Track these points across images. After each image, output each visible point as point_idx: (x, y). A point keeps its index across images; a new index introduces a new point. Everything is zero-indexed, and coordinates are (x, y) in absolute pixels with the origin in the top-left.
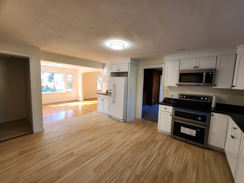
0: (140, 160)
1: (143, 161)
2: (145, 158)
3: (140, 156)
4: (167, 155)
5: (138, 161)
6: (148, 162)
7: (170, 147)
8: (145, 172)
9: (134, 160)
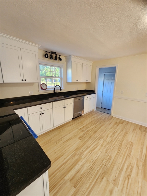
0: (101, 148)
1: (98, 147)
2: (96, 150)
3: (101, 152)
4: (74, 152)
5: (103, 148)
6: (94, 146)
7: (62, 163)
8: (97, 140)
9: (106, 148)
